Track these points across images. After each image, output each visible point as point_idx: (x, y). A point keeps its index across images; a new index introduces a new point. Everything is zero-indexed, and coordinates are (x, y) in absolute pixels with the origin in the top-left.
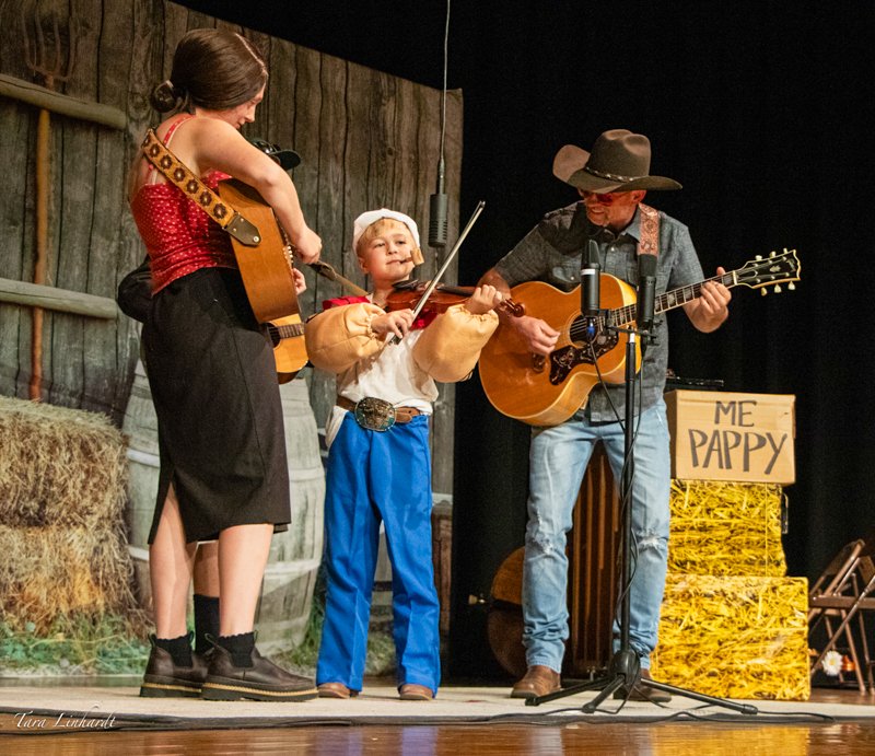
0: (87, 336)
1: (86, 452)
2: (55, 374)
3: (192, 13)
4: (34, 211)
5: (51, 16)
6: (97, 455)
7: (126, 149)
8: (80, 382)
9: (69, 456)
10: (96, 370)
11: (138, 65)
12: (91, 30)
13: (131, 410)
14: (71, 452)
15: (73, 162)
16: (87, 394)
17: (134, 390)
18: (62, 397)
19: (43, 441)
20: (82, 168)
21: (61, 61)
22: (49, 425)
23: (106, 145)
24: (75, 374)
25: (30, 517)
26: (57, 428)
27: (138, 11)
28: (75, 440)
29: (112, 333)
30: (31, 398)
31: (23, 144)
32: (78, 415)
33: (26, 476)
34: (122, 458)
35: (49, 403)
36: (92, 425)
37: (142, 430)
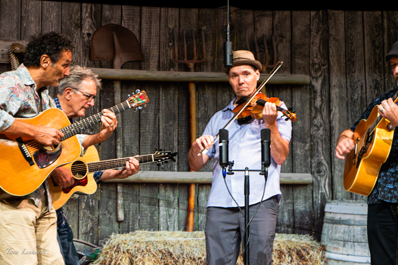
0: (295, 195)
1: (301, 256)
3: (347, 13)
5: (263, 37)
6: (307, 257)
7: (311, 94)
8: (292, 220)
9: (290, 259)
10: (301, 213)
11: (315, 48)
12: (285, 37)
13: (325, 231)
14: (292, 257)
16: (296, 225)
17: (325, 220)
18: (283, 229)
21: (268, 58)
22: (277, 243)
23: (297, 94)
24: (289, 216)
26: (281, 245)
27: (313, 21)
28: (293, 250)
29: (310, 192)
32: (293, 237)
34: (323, 258)
36: (302, 242)
37: (333, 241)
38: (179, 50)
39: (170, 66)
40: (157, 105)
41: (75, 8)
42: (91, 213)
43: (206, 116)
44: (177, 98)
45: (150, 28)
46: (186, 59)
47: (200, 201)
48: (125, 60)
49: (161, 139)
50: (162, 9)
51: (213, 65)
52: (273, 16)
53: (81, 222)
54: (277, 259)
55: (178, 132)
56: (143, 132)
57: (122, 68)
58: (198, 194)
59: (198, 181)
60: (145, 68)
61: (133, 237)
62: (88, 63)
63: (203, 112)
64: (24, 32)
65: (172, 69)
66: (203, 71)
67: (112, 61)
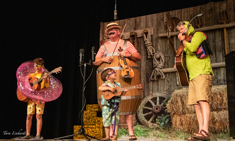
4: (224, 48)
5: (224, 11)
12: (232, 9)
15: (231, 36)
20: (233, 36)
21: (226, 18)
31: (221, 36)
41: (161, 14)
42: (168, 83)
45: (184, 16)
46: (197, 24)
50: (188, 8)
51: (206, 25)
52: (227, 2)
53: (165, 87)
61: (182, 90)
62: (166, 32)
64: (147, 25)
66: (203, 27)
67: (173, 30)
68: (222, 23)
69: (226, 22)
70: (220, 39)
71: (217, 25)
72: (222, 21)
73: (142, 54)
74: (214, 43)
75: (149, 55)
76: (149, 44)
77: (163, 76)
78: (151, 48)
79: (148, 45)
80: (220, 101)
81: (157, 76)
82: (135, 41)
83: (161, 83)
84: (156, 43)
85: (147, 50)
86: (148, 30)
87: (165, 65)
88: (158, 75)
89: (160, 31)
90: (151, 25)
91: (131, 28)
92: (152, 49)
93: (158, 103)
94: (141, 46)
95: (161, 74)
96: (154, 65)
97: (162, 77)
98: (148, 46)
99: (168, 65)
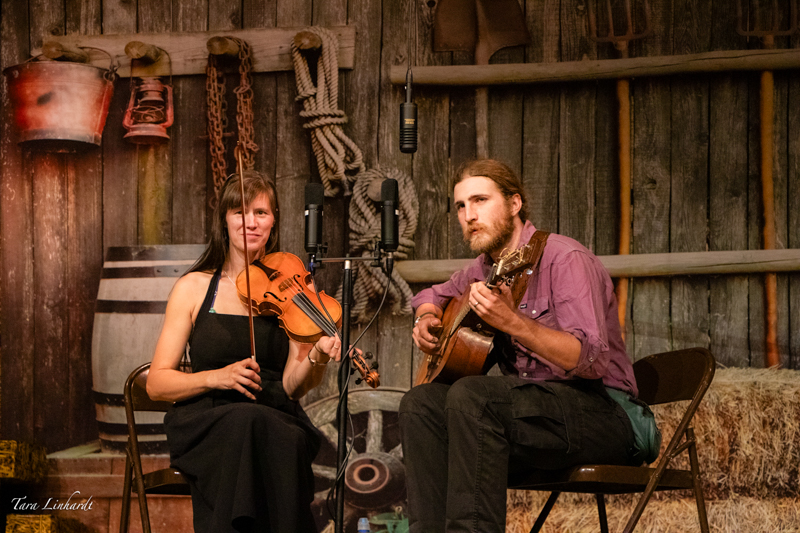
2: (793, 338)
4: (758, 177)
19: (788, 408)
21: (779, 16)
22: (794, 390)
25: (780, 487)
30: (767, 365)
31: (743, 113)
33: (771, 446)
35: (790, 368)
38: (597, 17)
39: (583, 50)
40: (554, 130)
43: (651, 143)
44: (593, 113)
46: (611, 34)
47: (635, 311)
48: (496, 46)
49: (561, 194)
51: (665, 42)
54: (793, 421)
55: (595, 177)
56: (529, 183)
57: (491, 61)
58: (633, 299)
59: (635, 272)
60: (533, 58)
62: (429, 58)
63: (645, 135)
64: (318, 9)
65: (585, 56)
66: (646, 56)
67: (473, 51)
68: (756, 44)
69: (777, 38)
70: (740, 126)
71: (725, 49)
72: (757, 32)
73: (280, 168)
74: (704, 149)
75: (325, 176)
76: (329, 120)
77: (404, 302)
78: (340, 140)
79: (323, 121)
80: (722, 451)
81: (370, 300)
82: (239, 92)
83: (393, 335)
84: (370, 113)
85: (315, 147)
86: (324, 37)
87: (419, 244)
88: (376, 293)
89: (393, 52)
90: (341, 11)
91: (213, 13)
92: (347, 148)
93: (374, 443)
94: (276, 126)
95: (393, 289)
96: (352, 236)
97: (398, 306)
98: (321, 127)
99: (439, 240)
